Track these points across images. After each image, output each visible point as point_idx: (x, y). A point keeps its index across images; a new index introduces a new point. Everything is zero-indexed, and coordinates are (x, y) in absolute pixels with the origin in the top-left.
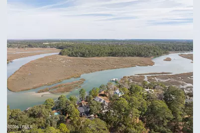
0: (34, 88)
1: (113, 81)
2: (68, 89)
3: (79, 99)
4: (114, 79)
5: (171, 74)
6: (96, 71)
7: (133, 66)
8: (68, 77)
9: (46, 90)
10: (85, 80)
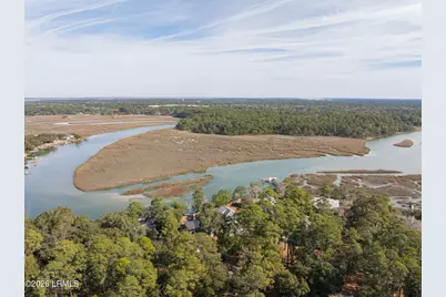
0: (119, 187)
1: (267, 182)
2: (178, 191)
3: (190, 208)
4: (270, 179)
5: (396, 175)
6: (239, 162)
7: (319, 156)
8: (183, 170)
9: (138, 192)
10: (212, 178)
